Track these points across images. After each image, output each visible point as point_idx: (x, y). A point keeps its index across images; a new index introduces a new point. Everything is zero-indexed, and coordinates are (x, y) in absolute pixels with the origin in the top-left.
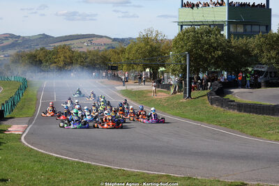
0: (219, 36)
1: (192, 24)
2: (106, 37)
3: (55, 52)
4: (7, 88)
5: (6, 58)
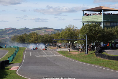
0: (99, 27)
1: (88, 23)
3: (31, 35)
4: (10, 51)
5: (10, 38)
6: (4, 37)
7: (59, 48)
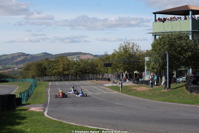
2: (89, 54)
5: (19, 70)
6: (9, 68)
7: (107, 82)
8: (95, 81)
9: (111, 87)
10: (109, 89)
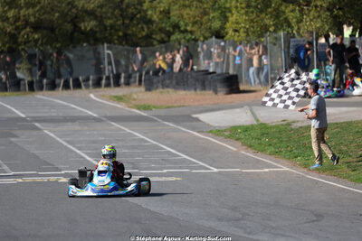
7: (223, 97)
8: (138, 93)
9: (246, 129)
10: (230, 147)
